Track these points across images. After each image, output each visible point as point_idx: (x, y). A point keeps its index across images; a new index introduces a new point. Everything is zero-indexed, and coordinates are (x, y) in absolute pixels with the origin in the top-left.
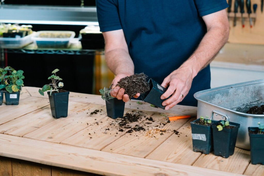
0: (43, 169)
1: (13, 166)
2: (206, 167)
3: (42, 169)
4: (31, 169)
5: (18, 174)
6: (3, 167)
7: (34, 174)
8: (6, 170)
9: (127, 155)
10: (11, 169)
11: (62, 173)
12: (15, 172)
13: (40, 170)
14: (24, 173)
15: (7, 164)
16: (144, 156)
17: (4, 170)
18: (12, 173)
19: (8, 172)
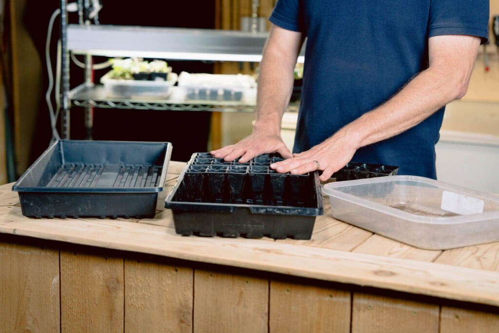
0: (178, 269)
1: (127, 266)
2: (458, 265)
3: (177, 271)
4: (159, 270)
5: (135, 280)
6: (109, 269)
7: (162, 280)
8: (113, 274)
9: (335, 249)
10: (123, 273)
11: (212, 274)
12: (130, 277)
13: (174, 272)
14: (145, 279)
15: (115, 265)
16: (349, 249)
17: (111, 275)
18: (123, 280)
19: (116, 279)
